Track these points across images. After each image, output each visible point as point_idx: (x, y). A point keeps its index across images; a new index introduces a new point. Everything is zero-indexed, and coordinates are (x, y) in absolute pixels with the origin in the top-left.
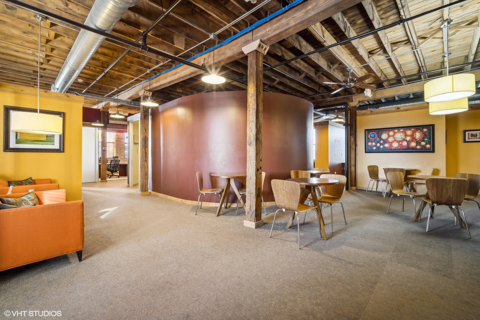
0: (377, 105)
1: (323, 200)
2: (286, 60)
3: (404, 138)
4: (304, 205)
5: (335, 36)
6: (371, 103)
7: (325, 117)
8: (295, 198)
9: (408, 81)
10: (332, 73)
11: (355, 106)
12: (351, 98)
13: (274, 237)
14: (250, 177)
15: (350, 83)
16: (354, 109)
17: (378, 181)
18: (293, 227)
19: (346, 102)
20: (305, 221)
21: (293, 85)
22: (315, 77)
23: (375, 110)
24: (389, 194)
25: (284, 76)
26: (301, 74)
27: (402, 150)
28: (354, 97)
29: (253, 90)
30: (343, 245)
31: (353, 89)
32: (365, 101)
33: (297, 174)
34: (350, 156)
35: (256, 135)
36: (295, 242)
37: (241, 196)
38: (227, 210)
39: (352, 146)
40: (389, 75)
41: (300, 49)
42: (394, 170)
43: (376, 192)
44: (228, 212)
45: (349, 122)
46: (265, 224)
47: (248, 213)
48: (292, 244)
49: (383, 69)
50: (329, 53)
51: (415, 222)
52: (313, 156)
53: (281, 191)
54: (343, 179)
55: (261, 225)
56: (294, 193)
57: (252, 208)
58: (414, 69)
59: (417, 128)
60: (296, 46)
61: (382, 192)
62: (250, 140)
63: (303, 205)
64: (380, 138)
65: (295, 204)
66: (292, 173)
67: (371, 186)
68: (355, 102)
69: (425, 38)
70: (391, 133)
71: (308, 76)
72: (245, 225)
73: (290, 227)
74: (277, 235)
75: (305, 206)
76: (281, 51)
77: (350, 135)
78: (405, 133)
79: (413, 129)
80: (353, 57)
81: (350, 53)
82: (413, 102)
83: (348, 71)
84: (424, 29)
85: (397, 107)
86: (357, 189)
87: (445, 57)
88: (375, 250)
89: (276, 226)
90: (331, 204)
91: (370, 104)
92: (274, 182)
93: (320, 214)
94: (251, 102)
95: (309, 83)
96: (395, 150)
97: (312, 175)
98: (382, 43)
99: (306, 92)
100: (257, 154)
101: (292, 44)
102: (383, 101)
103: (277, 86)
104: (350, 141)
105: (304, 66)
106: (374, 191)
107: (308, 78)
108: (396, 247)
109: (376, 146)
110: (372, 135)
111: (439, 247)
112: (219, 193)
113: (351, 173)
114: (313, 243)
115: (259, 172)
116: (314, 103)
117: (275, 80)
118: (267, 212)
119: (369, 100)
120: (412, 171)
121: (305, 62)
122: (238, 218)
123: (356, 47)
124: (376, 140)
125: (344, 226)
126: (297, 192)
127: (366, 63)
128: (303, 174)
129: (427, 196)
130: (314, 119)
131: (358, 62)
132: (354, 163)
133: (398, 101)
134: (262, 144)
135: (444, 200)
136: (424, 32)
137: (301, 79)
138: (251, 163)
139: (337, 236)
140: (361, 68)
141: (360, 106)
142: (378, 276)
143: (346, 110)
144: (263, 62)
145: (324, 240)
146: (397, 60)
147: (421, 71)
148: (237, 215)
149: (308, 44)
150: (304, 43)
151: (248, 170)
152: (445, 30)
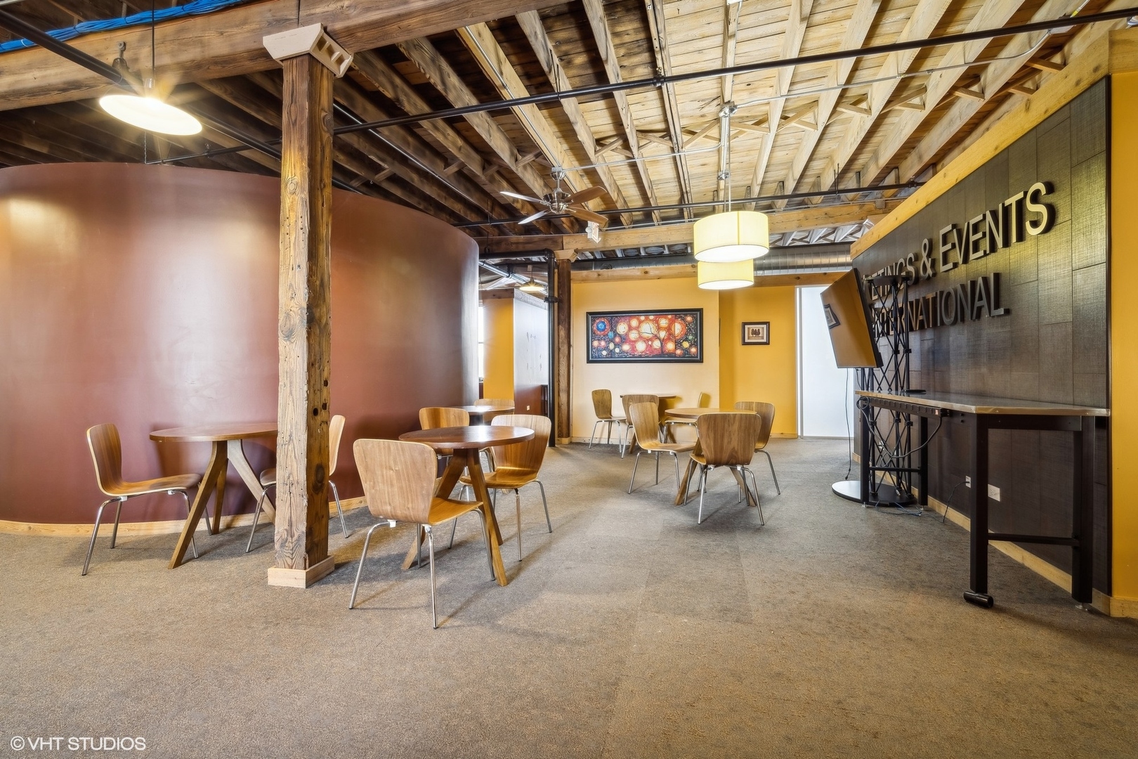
0: (609, 263)
1: (499, 481)
2: (405, 114)
3: (656, 333)
4: (451, 501)
5: (528, 84)
6: (598, 257)
7: (505, 280)
8: (422, 487)
9: (663, 219)
10: (520, 175)
11: (568, 260)
12: (560, 240)
13: (363, 606)
14: (290, 436)
15: (559, 202)
16: (565, 265)
17: (611, 422)
18: (420, 563)
19: (552, 249)
20: (456, 538)
21: (428, 190)
22: (483, 178)
23: (605, 272)
24: (630, 449)
25: (404, 160)
26: (447, 165)
27: (653, 357)
28: (566, 239)
29: (298, 172)
30: (543, 592)
31: (563, 219)
32: (586, 250)
33: (435, 418)
34: (559, 370)
35: (310, 308)
36: (423, 610)
37: (264, 493)
38: (219, 538)
39: (562, 349)
40: (630, 201)
41: (444, 94)
42: (640, 399)
43: (608, 445)
44: (221, 545)
45: (556, 295)
46: (338, 566)
47: (283, 545)
48: (415, 616)
49: (621, 185)
50: (514, 124)
51: (678, 505)
52: (477, 369)
53: (382, 472)
54: (543, 425)
55: (328, 572)
56: (419, 474)
57: (294, 528)
58: (673, 196)
59: (676, 315)
60: (432, 81)
61: (617, 446)
62: (288, 322)
63: (446, 503)
64: (614, 332)
65: (420, 505)
66: (424, 415)
67: (597, 435)
68: (568, 250)
69: (693, 133)
70: (634, 323)
71: (465, 171)
72: (272, 581)
73: (414, 564)
74: (374, 597)
75: (453, 505)
76: (394, 87)
77: (559, 324)
78: (657, 322)
79: (670, 317)
80: (565, 146)
81: (559, 134)
82: (670, 262)
83: (555, 176)
84: (692, 115)
85: (645, 269)
86: (571, 443)
87: (721, 179)
88: (613, 589)
89: (374, 568)
90: (517, 491)
91: (595, 260)
92: (360, 446)
93: (489, 519)
94: (291, 209)
95: (468, 191)
96: (640, 356)
97: (475, 419)
98: (622, 125)
99: (462, 214)
100: (311, 365)
101: (422, 70)
102: (620, 255)
103: (386, 185)
104: (559, 335)
105: (454, 144)
106: (604, 445)
107: (464, 176)
108: (650, 573)
109: (606, 348)
110: (600, 324)
111: (722, 555)
112: (183, 491)
113: (559, 407)
114: (471, 601)
115: (319, 418)
116: (480, 243)
117: (378, 169)
118: (348, 527)
119: (595, 249)
120: (667, 400)
121: (458, 132)
122: (254, 559)
123: (572, 119)
124: (607, 335)
125: (543, 539)
126: (428, 470)
127: (591, 163)
128: (452, 417)
129: (697, 451)
130: (481, 283)
131: (574, 159)
132: (566, 384)
133: (644, 257)
134: (329, 334)
135: (725, 457)
136: (691, 122)
137: (448, 177)
138: (294, 392)
139: (531, 568)
140: (581, 175)
141: (577, 261)
142: (621, 661)
143: (549, 266)
144: (332, 101)
145: (499, 585)
146: (646, 170)
147: (685, 202)
148: (249, 551)
149: (464, 86)
150: (454, 80)
151: (284, 415)
152: (725, 122)
